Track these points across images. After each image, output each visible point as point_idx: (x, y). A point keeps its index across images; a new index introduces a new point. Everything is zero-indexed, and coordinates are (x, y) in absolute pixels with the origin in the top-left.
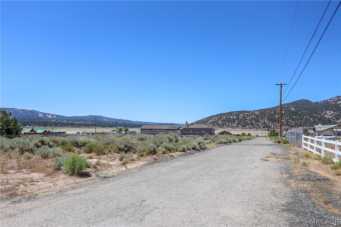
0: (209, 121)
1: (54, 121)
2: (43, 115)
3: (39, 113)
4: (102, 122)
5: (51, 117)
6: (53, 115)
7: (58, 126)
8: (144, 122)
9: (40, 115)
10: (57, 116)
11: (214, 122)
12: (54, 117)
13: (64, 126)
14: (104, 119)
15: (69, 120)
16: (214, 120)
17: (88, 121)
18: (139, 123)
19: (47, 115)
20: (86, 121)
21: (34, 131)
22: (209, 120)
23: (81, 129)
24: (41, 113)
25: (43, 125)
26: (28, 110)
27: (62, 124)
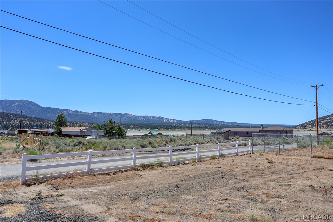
0: (323, 122)
1: (174, 124)
2: (167, 120)
3: (164, 119)
4: (213, 125)
5: (173, 122)
6: (174, 120)
7: (177, 129)
8: (252, 124)
9: (165, 121)
10: (177, 120)
11: (329, 122)
12: (175, 121)
13: (182, 129)
14: (215, 122)
15: (186, 124)
16: (329, 120)
17: (201, 125)
18: (247, 125)
19: (170, 120)
20: (200, 125)
21: (151, 134)
22: (322, 120)
23: (195, 131)
24: (165, 118)
25: (166, 128)
26: (156, 117)
27: (180, 127)
